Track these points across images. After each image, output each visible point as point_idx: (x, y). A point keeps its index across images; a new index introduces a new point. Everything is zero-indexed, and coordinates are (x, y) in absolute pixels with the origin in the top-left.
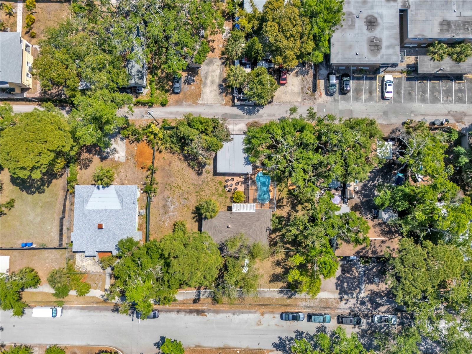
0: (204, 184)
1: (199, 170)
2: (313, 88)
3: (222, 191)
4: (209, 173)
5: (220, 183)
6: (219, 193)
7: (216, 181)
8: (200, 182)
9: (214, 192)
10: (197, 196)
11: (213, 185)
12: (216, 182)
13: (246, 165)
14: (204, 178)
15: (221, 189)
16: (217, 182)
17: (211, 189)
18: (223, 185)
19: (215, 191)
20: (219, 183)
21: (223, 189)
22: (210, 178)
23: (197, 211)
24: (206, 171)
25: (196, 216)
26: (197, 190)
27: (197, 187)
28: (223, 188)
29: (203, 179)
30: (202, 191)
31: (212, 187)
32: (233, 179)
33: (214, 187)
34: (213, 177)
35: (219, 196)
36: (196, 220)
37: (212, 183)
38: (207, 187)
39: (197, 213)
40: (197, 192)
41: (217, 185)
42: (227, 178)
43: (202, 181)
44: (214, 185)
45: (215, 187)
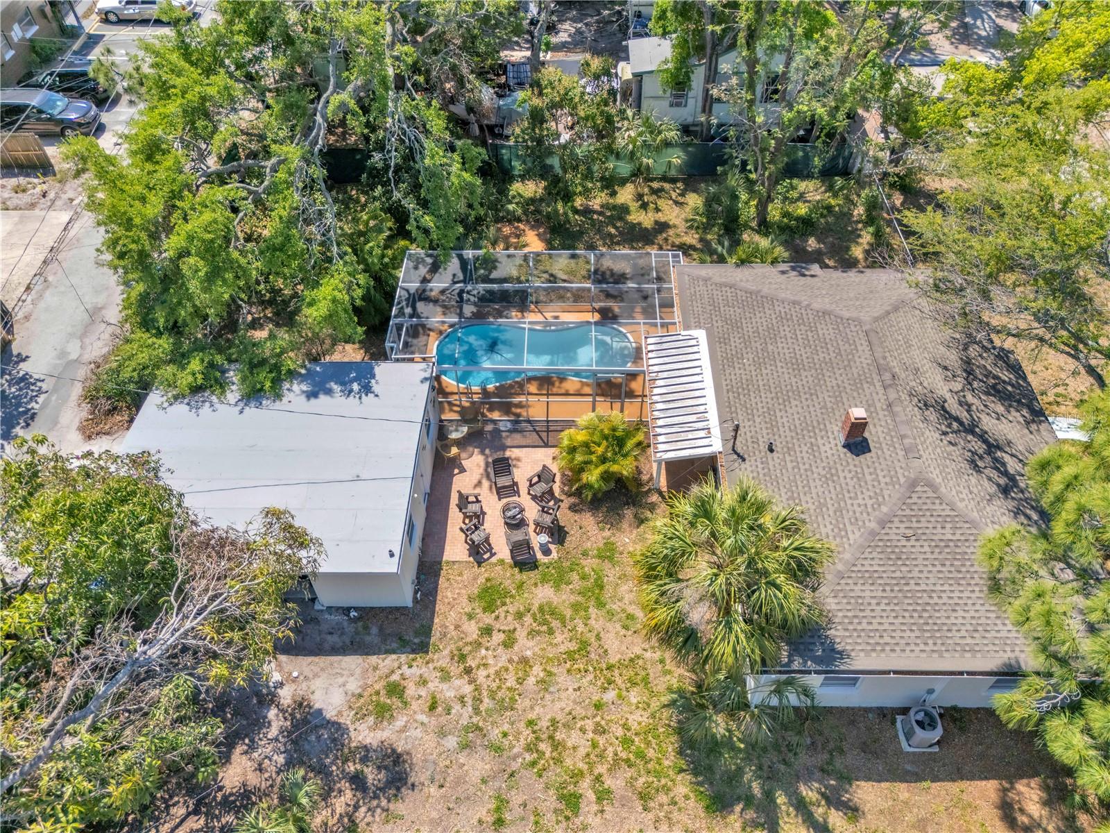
0: (495, 734)
1: (358, 781)
2: (28, 175)
3: (560, 580)
4: (396, 690)
5: (490, 597)
6: (576, 607)
7: (472, 629)
8: (478, 765)
9: (562, 642)
10: (603, 796)
11: (504, 655)
12: (487, 631)
13: (367, 389)
14: (442, 733)
15: (544, 594)
16: (488, 619)
17: (537, 671)
18: (508, 577)
19: (559, 638)
20: (489, 608)
21: (544, 580)
22: (446, 676)
23: (749, 800)
24: (383, 713)
25: (801, 806)
26: (550, 801)
27: (516, 798)
28: (533, 575)
29: (451, 742)
30: (556, 745)
31: (525, 661)
32: (464, 501)
33: (527, 646)
34: (442, 658)
35: (600, 605)
36: (834, 800)
37: (494, 658)
38: (522, 703)
39: (769, 795)
40: (571, 802)
41: (509, 623)
42: (455, 549)
43: (466, 746)
44: (509, 643)
45: (521, 634)
